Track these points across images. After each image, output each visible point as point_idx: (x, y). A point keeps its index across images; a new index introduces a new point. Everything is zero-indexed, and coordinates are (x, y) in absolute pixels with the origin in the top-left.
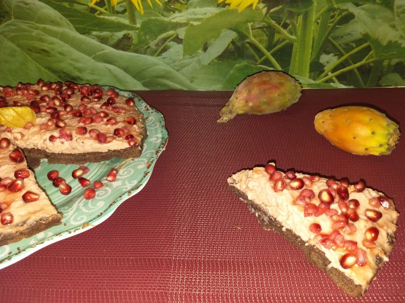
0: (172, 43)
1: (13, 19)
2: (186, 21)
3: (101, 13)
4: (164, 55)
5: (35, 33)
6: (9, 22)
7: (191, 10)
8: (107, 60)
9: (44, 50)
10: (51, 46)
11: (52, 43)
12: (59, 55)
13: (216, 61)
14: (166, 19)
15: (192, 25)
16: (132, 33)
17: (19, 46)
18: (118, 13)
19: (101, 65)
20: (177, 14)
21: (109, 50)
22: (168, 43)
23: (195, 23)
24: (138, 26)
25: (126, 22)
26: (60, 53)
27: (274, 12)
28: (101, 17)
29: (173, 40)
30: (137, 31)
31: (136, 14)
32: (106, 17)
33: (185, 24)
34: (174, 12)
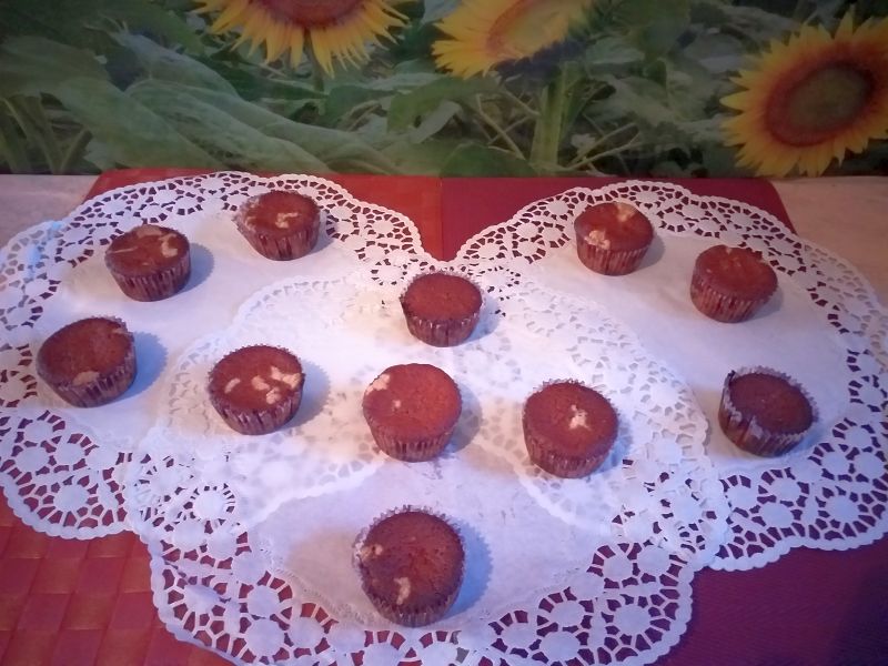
0: (372, 115)
1: (151, 79)
2: (392, 89)
3: (276, 76)
4: (361, 130)
5: (181, 96)
7: (400, 76)
9: (192, 119)
10: (203, 114)
11: (205, 110)
12: (212, 125)
13: (432, 139)
14: (365, 86)
15: (400, 94)
16: (317, 102)
17: (155, 112)
18: (299, 76)
19: (272, 141)
20: (380, 80)
21: (283, 121)
22: (366, 115)
23: (405, 92)
24: (327, 93)
25: (311, 88)
26: (214, 123)
27: (511, 82)
28: (276, 80)
29: (374, 112)
30: (325, 100)
31: (325, 79)
32: (283, 82)
33: (391, 93)
34: (377, 77)
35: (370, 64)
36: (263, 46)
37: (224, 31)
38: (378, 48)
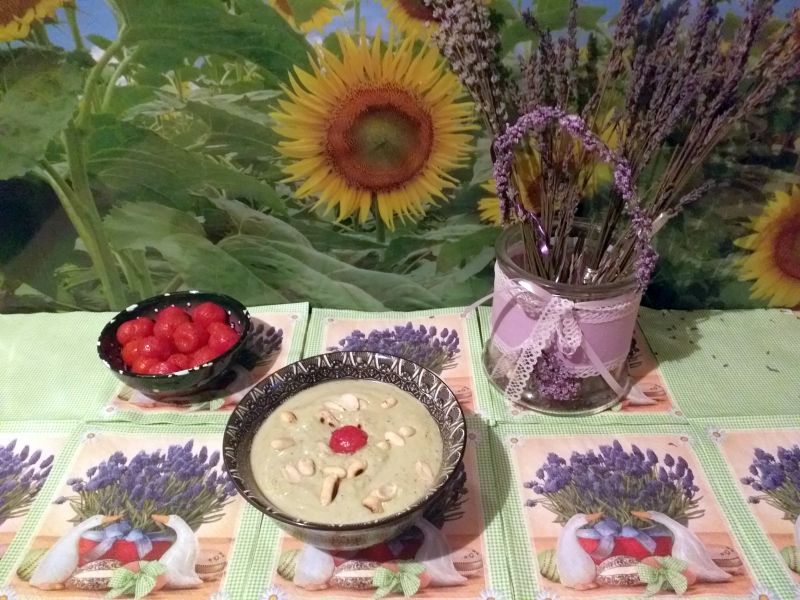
0: (424, 260)
1: (240, 234)
2: (441, 238)
3: (346, 231)
4: (413, 272)
5: (263, 248)
6: (234, 237)
7: (448, 228)
8: (345, 278)
9: (270, 266)
10: (281, 263)
11: (282, 259)
12: (288, 272)
13: (474, 278)
14: (419, 237)
15: (449, 243)
16: (379, 252)
17: (240, 261)
18: (365, 231)
19: (337, 284)
20: (433, 232)
21: (348, 267)
22: (419, 261)
23: (453, 240)
24: (387, 243)
25: (374, 240)
26: (290, 270)
28: (345, 234)
29: (426, 257)
30: (385, 249)
31: (386, 232)
32: (351, 235)
33: (442, 242)
34: (429, 229)
35: (425, 219)
36: (337, 207)
37: (306, 196)
38: (432, 206)
